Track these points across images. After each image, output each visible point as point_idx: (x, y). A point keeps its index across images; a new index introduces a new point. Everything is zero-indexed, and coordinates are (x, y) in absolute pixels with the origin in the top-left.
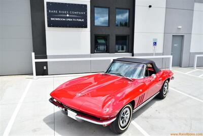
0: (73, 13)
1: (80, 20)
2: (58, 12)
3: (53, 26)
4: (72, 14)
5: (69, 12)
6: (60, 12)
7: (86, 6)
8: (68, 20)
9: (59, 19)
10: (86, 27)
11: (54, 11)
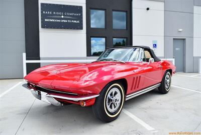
0: (68, 14)
1: (75, 22)
2: (53, 13)
3: (47, 27)
4: (67, 16)
5: (64, 14)
6: (54, 13)
7: (81, 7)
8: (63, 21)
9: (53, 20)
10: (81, 28)
11: (49, 13)
